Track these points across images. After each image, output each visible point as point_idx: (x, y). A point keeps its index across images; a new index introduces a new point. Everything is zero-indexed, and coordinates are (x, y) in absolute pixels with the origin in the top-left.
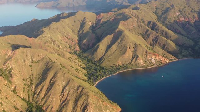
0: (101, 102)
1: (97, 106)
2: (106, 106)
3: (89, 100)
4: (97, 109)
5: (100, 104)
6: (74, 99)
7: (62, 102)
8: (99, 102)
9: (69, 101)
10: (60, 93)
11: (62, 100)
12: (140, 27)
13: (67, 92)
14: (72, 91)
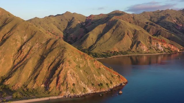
0: (89, 61)
1: (81, 66)
2: (100, 68)
3: (66, 54)
4: (81, 71)
5: (87, 64)
6: (38, 57)
7: (16, 63)
8: (86, 60)
9: (28, 60)
10: (16, 51)
11: (17, 61)
12: (137, 24)
13: (29, 48)
14: (37, 46)
